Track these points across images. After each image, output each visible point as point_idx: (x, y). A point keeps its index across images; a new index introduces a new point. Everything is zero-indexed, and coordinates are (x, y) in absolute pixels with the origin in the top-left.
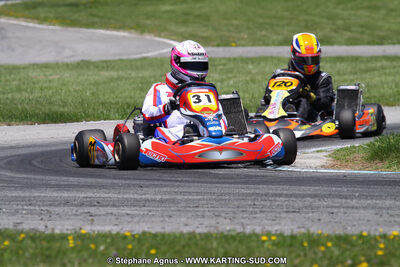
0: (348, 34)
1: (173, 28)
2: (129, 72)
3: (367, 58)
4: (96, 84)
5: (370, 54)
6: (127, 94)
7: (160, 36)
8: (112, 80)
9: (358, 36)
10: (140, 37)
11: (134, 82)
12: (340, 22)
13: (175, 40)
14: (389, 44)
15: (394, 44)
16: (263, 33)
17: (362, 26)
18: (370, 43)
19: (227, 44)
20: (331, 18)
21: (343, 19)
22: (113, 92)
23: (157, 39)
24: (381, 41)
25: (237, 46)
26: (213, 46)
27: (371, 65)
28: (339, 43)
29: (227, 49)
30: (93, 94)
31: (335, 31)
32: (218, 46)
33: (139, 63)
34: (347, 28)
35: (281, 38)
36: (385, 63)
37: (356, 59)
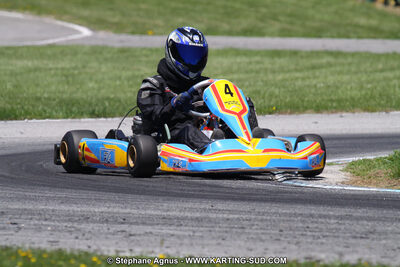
0: (277, 26)
1: (75, 10)
2: (45, 62)
3: (306, 52)
4: (13, 74)
5: (308, 49)
6: (53, 88)
7: (60, 19)
8: (29, 71)
9: (288, 27)
10: (37, 18)
11: (56, 75)
12: (264, 10)
13: (80, 25)
14: (327, 37)
15: (332, 37)
17: (290, 15)
19: (143, 32)
20: (252, 5)
21: (266, 6)
22: (37, 85)
23: (59, 23)
24: (318, 33)
25: (154, 34)
26: (128, 33)
27: (315, 61)
28: (272, 35)
29: (144, 38)
30: (15, 86)
31: (262, 20)
32: (133, 33)
33: (49, 52)
34: (275, 17)
36: (331, 59)
37: (294, 53)
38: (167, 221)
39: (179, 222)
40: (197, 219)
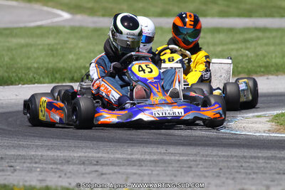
0: (216, 9)
2: (35, 39)
3: (240, 29)
4: (9, 49)
5: (241, 26)
6: (41, 60)
7: (47, 6)
8: (22, 46)
9: (226, 9)
10: (28, 5)
11: (43, 49)
13: (62, 10)
14: (256, 17)
15: (260, 16)
16: (141, 5)
18: (239, 16)
22: (29, 58)
23: (45, 8)
24: (249, 14)
26: (99, 16)
27: (247, 36)
28: (213, 16)
30: (11, 59)
31: (205, 3)
32: (103, 16)
33: (38, 32)
34: (214, 1)
35: (159, 10)
36: (260, 34)
37: (231, 30)
38: (130, 162)
39: (140, 163)
40: (155, 161)
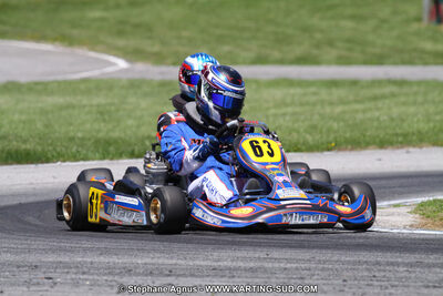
0: (334, 53)
1: (110, 40)
2: (79, 98)
3: (367, 82)
4: (44, 112)
5: (369, 78)
6: (88, 126)
7: (93, 49)
8: (62, 108)
9: (346, 54)
10: (68, 50)
11: (90, 112)
12: (319, 36)
13: (115, 55)
15: (395, 64)
16: (226, 48)
17: (349, 41)
18: (366, 63)
20: (306, 30)
21: (321, 31)
22: (71, 124)
23: (93, 54)
24: (379, 60)
26: (168, 65)
27: (377, 91)
28: (329, 63)
30: (46, 126)
31: (318, 46)
33: (82, 86)
34: (331, 43)
35: (251, 55)
36: (394, 89)
37: (354, 83)
39: (231, 273)
40: (252, 270)
